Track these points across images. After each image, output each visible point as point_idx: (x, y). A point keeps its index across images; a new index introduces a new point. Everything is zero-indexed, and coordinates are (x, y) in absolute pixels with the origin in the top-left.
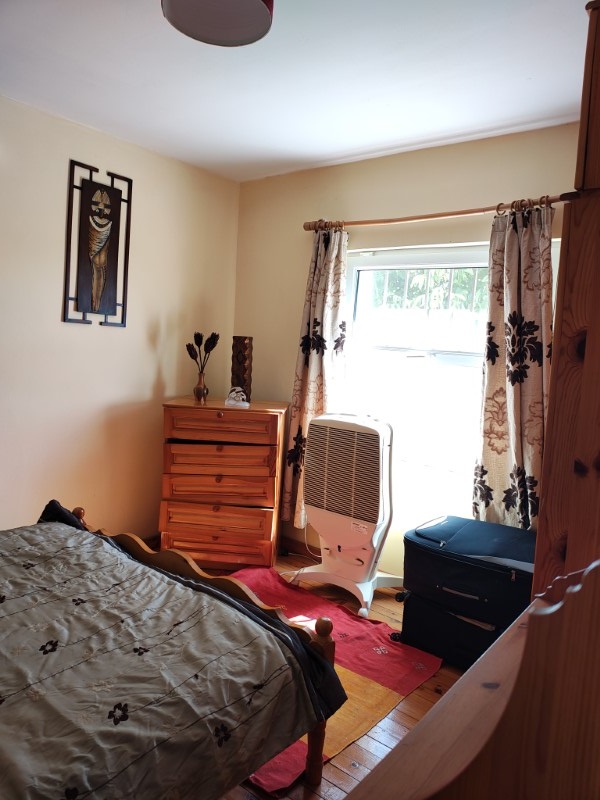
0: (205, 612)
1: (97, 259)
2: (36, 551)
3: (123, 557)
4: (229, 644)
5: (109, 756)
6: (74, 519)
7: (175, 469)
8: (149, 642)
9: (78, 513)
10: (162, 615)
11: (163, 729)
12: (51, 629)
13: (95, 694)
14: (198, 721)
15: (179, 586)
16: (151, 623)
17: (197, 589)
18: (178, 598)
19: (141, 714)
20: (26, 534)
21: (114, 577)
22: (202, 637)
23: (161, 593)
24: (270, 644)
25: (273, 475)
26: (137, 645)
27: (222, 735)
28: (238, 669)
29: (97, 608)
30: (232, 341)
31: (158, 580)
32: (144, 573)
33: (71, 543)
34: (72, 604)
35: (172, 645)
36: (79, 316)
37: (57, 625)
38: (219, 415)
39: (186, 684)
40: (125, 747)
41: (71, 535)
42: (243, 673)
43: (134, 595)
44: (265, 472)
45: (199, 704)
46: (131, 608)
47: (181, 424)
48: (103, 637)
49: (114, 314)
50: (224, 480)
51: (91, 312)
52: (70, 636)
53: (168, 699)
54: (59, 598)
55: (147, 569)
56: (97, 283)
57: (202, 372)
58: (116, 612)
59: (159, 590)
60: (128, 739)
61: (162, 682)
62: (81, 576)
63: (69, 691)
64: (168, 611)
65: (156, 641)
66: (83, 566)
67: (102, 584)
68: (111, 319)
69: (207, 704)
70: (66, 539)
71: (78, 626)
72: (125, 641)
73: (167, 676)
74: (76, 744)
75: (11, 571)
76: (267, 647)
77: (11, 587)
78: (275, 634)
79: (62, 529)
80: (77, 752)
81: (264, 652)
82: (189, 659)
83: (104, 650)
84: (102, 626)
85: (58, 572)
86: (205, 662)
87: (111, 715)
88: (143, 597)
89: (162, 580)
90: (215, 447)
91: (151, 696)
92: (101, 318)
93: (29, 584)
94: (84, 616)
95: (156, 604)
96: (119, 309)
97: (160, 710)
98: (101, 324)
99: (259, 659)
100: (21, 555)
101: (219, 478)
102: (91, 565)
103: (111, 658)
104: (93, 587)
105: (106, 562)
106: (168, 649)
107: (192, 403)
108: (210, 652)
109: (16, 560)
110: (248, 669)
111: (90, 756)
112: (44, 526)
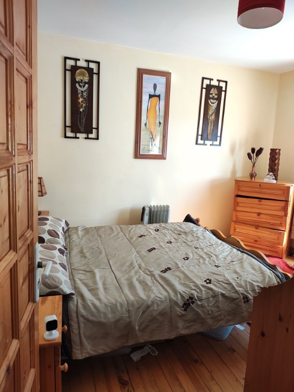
0: (244, 259)
1: (211, 117)
2: (182, 230)
3: (214, 237)
4: (253, 271)
5: (204, 292)
6: (196, 222)
7: (238, 208)
8: (221, 265)
9: (198, 220)
10: (227, 257)
11: (223, 290)
12: (187, 254)
13: (200, 274)
14: (236, 292)
15: (235, 250)
16: (222, 259)
17: (242, 252)
18: (234, 254)
19: (216, 283)
20: (179, 225)
21: (210, 243)
22: (242, 267)
23: (227, 251)
24: (270, 275)
25: (286, 215)
26: (217, 265)
27: (246, 300)
28: (255, 280)
29: (203, 251)
30: (269, 151)
31: (227, 247)
32: (221, 243)
33: (194, 229)
34: (194, 248)
35: (229, 267)
36: (202, 142)
37: (189, 253)
38: (260, 185)
39: (234, 279)
40: (209, 291)
41: (195, 227)
42: (257, 282)
43: (217, 250)
44: (282, 213)
45: (237, 286)
46: (215, 253)
47: (242, 189)
48: (204, 259)
49: (217, 141)
50: (262, 216)
51: (207, 140)
52: (193, 257)
53: (226, 282)
54: (189, 245)
55: (223, 242)
56: (210, 127)
57: (254, 166)
58: (210, 253)
59: (226, 250)
60: (211, 289)
61: (225, 277)
62: (198, 240)
63: (192, 271)
64: (230, 257)
65: (224, 265)
66: (198, 237)
67: (205, 244)
68: (215, 143)
69: (241, 287)
70: (193, 228)
71: (196, 255)
72: (212, 263)
73: (226, 275)
74: (193, 286)
75: (174, 235)
76: (269, 276)
77: (174, 240)
78: (273, 272)
79: (191, 225)
80: (193, 288)
81: (267, 277)
82: (236, 272)
83: (204, 263)
84: (204, 256)
85: (190, 238)
86: (242, 274)
87: (205, 281)
88: (220, 251)
89: (228, 247)
90: (258, 200)
91: (220, 280)
92: (211, 142)
93: (180, 240)
94: (198, 252)
95: (225, 254)
96: (219, 138)
97: (223, 284)
98: (211, 145)
99: (264, 279)
100: (177, 231)
101: (259, 214)
102: (202, 238)
103: (207, 266)
104: (202, 244)
105: (207, 237)
106: (228, 268)
107: (248, 180)
108: (244, 272)
109: (176, 232)
110: (259, 281)
111: (198, 290)
112: (185, 223)
